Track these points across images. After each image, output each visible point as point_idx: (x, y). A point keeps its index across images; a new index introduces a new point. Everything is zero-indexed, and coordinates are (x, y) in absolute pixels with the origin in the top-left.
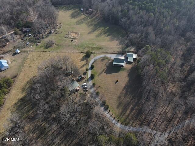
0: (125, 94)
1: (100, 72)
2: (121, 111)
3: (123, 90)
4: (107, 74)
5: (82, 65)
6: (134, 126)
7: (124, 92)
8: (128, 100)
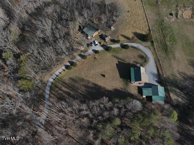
0: (88, 86)
1: (119, 57)
2: (67, 82)
3: (93, 83)
4: (117, 64)
5: (126, 35)
6: (51, 95)
7: (90, 85)
8: (79, 90)
